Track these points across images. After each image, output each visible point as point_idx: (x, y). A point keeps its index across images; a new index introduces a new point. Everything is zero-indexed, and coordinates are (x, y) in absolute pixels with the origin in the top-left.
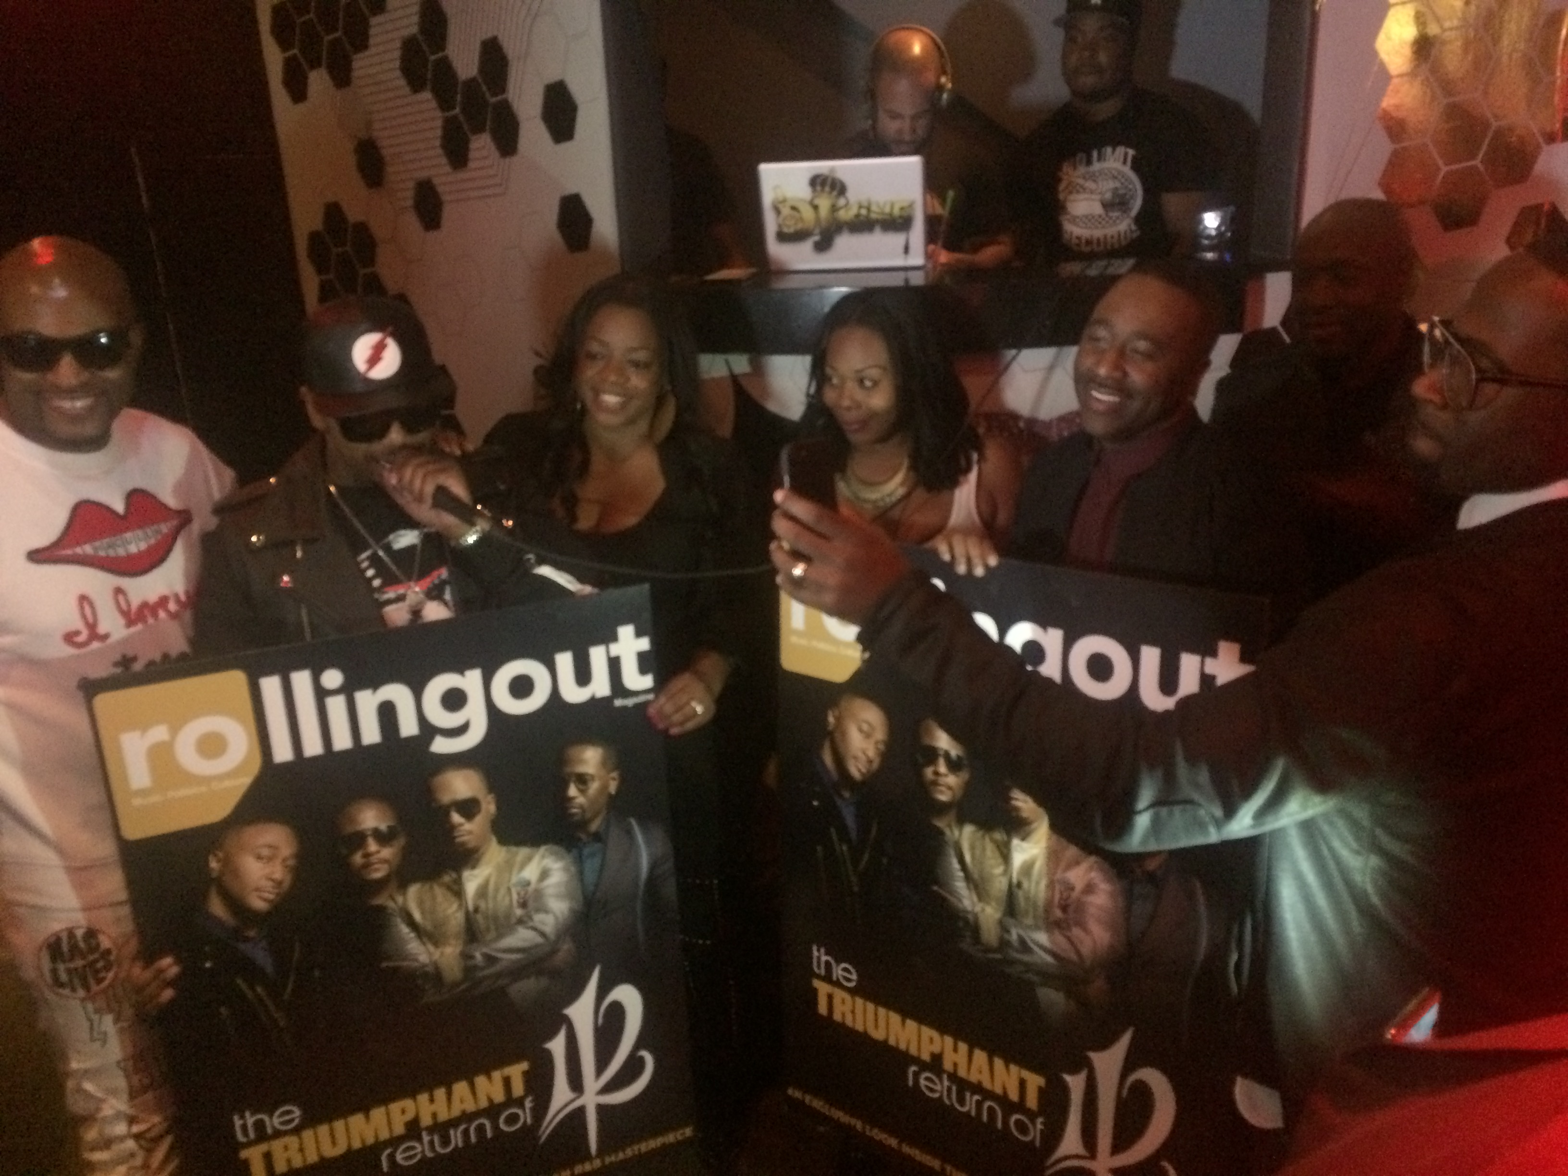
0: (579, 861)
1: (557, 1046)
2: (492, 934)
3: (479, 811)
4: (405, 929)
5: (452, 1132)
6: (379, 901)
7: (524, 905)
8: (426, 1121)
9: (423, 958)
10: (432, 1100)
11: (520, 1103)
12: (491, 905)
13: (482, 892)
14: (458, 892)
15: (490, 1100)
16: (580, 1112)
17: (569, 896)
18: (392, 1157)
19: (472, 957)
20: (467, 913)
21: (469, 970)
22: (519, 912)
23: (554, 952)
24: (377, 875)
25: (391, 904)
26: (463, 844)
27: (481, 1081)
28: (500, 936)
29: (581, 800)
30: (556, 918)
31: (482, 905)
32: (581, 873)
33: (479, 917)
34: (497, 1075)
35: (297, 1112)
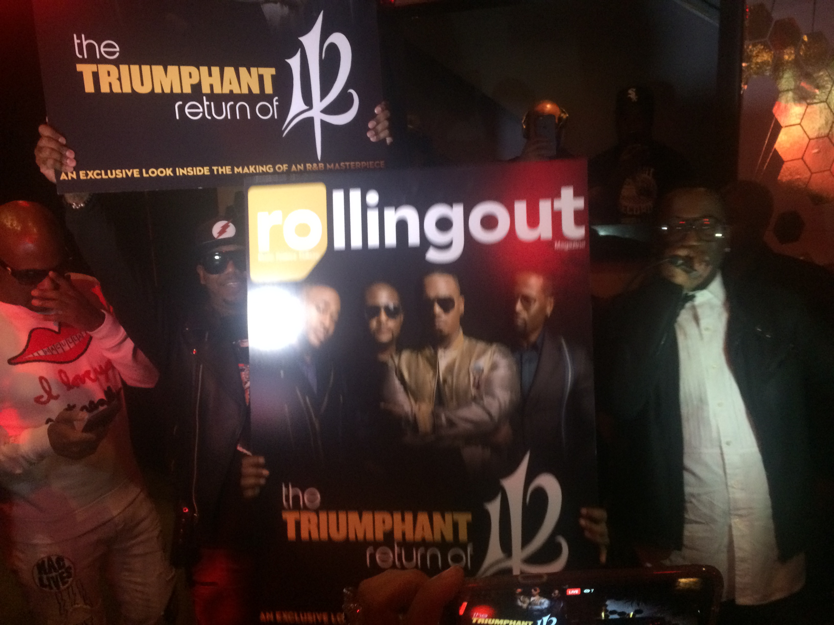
1: (295, 63)
5: (224, 105)
10: (210, 75)
11: (269, 99)
15: (250, 89)
16: (310, 120)
18: (182, 109)
27: (243, 71)
35: (117, 48)
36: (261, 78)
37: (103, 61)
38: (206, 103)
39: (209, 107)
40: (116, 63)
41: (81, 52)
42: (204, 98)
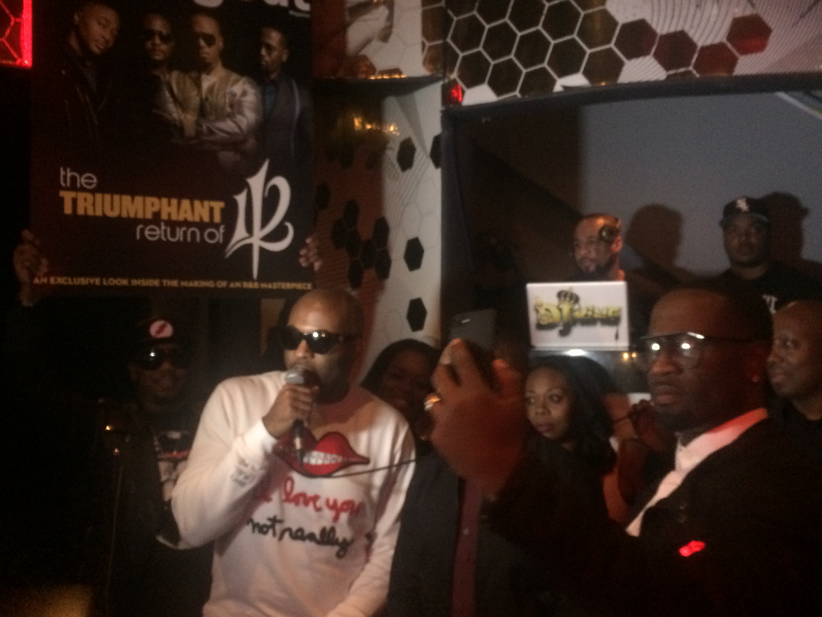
0: (263, 94)
1: (241, 199)
2: (212, 118)
3: (214, 44)
4: (167, 94)
5: (178, 229)
6: (157, 73)
7: (232, 106)
8: (164, 216)
9: (175, 115)
10: (169, 204)
11: (217, 226)
12: (214, 100)
13: (211, 90)
14: (198, 85)
15: (201, 218)
16: (249, 247)
17: (256, 111)
18: (142, 231)
19: (201, 126)
20: (201, 99)
21: (199, 133)
22: (228, 110)
23: (244, 141)
24: (158, 58)
25: (162, 77)
26: (204, 59)
27: (197, 203)
28: (217, 119)
29: (267, 58)
30: (248, 121)
31: (210, 98)
32: (263, 101)
33: (207, 104)
34: (206, 203)
35: (95, 180)
36: (211, 210)
37: (83, 189)
38: (163, 227)
39: (165, 231)
40: (93, 192)
41: (65, 181)
42: (162, 224)
